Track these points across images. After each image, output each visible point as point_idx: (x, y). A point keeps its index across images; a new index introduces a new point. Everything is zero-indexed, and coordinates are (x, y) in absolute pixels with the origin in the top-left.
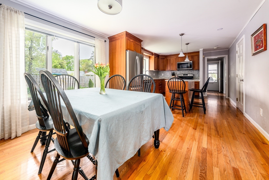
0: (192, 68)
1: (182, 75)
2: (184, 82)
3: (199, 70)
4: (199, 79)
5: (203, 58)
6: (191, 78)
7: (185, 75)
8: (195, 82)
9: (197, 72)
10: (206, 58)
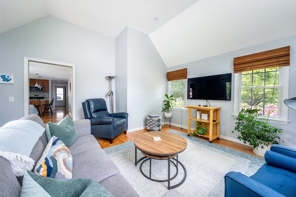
0: (43, 91)
1: (34, 96)
2: (40, 101)
3: (49, 92)
4: (48, 98)
5: (52, 85)
6: (42, 98)
7: (36, 96)
8: (46, 101)
9: (47, 93)
10: (54, 85)
